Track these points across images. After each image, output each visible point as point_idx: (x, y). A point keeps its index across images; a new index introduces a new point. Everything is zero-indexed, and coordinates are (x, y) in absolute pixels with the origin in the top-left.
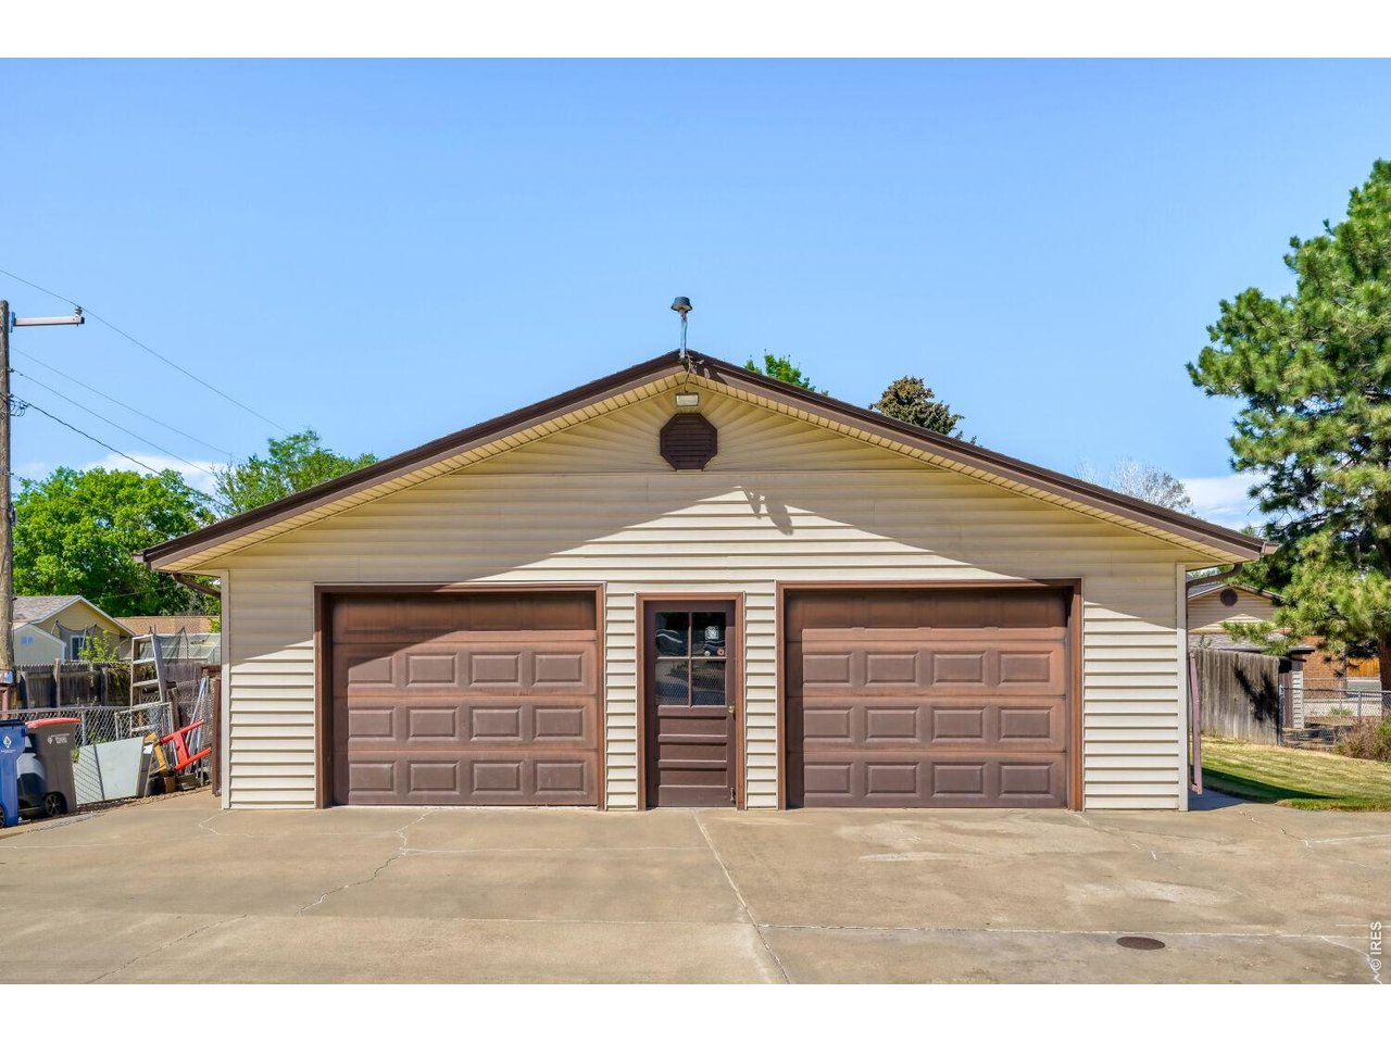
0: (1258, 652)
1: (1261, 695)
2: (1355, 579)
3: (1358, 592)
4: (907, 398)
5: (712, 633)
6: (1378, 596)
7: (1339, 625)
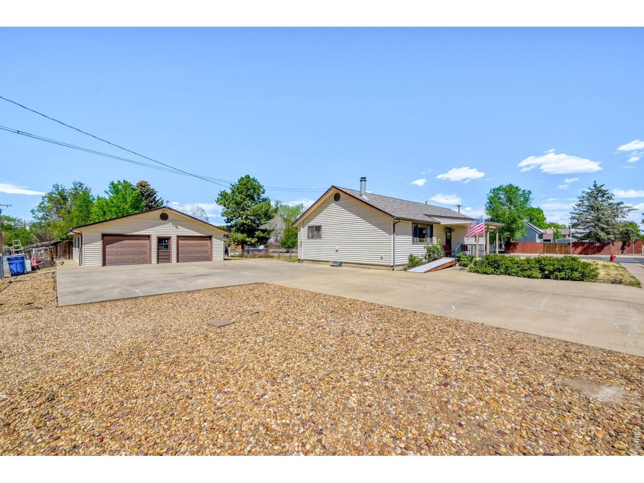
5: (167, 241)
7: (236, 240)
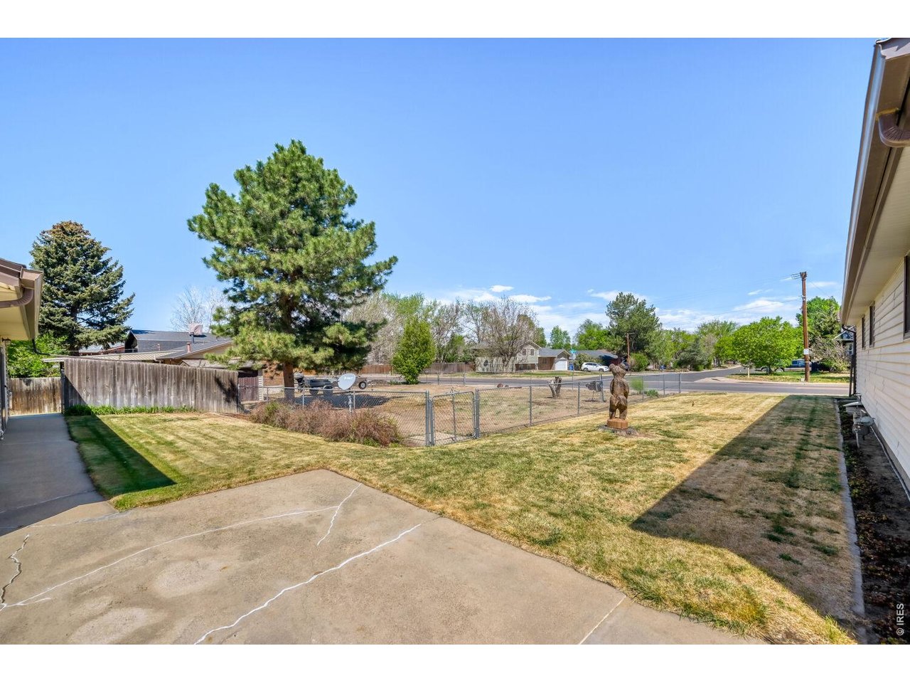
0: (223, 368)
1: (229, 390)
2: (266, 335)
3: (265, 341)
4: (70, 232)
6: (274, 343)
